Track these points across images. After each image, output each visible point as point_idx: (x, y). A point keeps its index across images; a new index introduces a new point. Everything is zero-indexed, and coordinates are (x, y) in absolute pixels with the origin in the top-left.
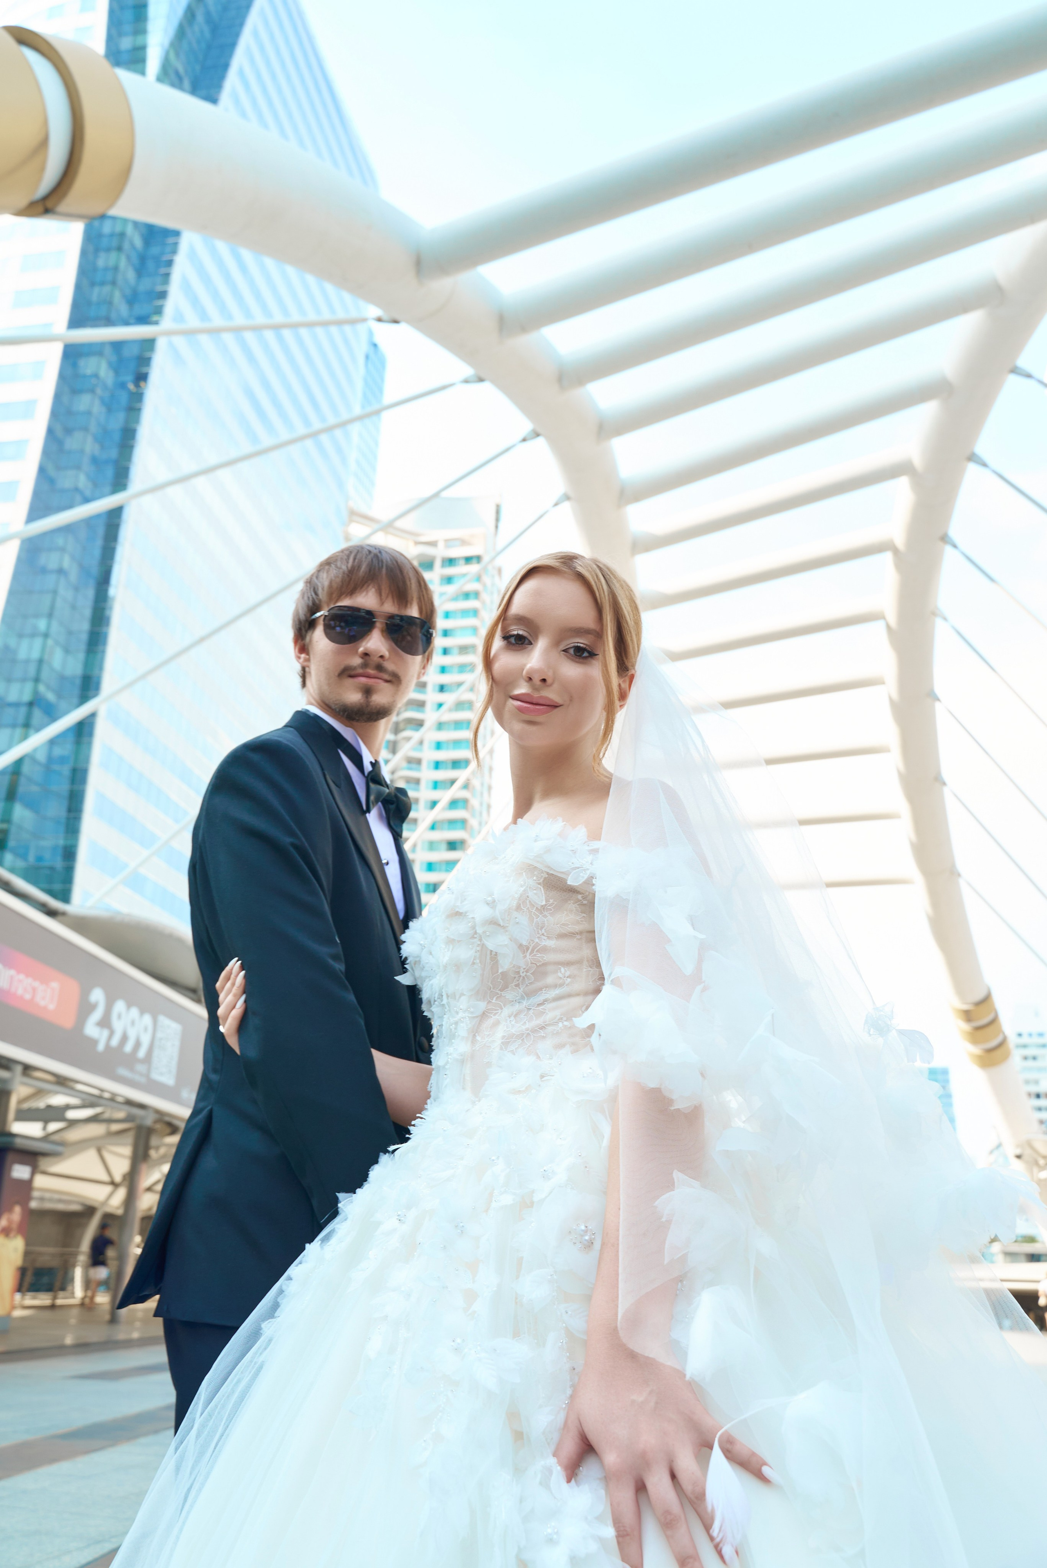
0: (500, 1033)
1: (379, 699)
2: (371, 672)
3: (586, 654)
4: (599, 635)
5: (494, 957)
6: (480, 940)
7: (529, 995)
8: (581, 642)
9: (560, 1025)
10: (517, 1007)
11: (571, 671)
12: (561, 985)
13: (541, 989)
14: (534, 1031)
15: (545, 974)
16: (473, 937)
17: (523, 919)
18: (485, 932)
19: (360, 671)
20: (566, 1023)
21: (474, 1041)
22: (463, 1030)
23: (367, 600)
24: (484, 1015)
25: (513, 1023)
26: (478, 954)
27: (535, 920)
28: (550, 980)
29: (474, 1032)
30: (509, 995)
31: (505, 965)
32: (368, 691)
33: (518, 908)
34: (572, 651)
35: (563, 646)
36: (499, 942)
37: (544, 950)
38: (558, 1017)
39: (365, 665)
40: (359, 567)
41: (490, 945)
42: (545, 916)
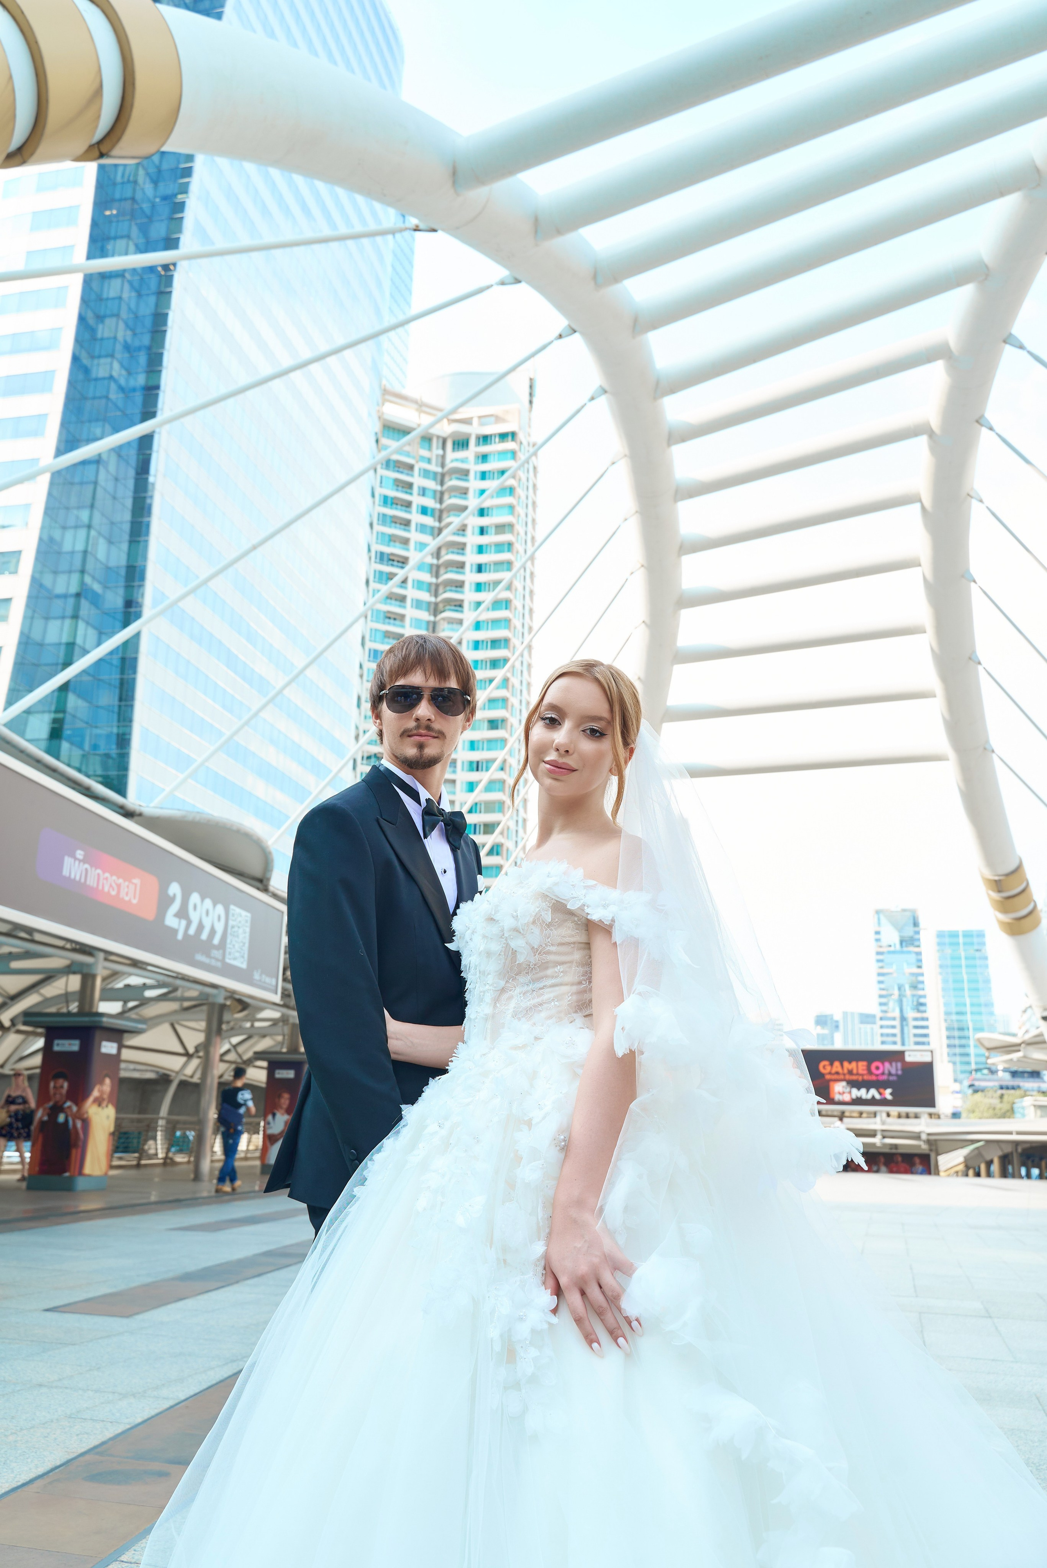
0: (513, 1004)
1: (431, 751)
2: (423, 732)
3: (598, 734)
4: (610, 722)
5: (514, 952)
6: (506, 940)
7: (534, 981)
8: (595, 725)
9: (553, 1003)
10: (525, 988)
11: (587, 746)
12: (556, 977)
13: (542, 978)
14: (535, 1006)
15: (547, 968)
16: (501, 937)
17: (537, 931)
18: (510, 936)
19: (415, 732)
20: (556, 1003)
21: (495, 1006)
22: (488, 998)
23: (416, 679)
24: (503, 990)
25: (522, 998)
26: (503, 949)
27: (544, 932)
28: (549, 972)
29: (496, 1000)
30: (522, 979)
31: (521, 959)
32: (421, 746)
33: (534, 922)
34: (588, 732)
35: (582, 728)
36: (518, 943)
37: (549, 953)
38: (552, 999)
39: (418, 727)
40: (409, 654)
41: (513, 944)
42: (551, 930)
